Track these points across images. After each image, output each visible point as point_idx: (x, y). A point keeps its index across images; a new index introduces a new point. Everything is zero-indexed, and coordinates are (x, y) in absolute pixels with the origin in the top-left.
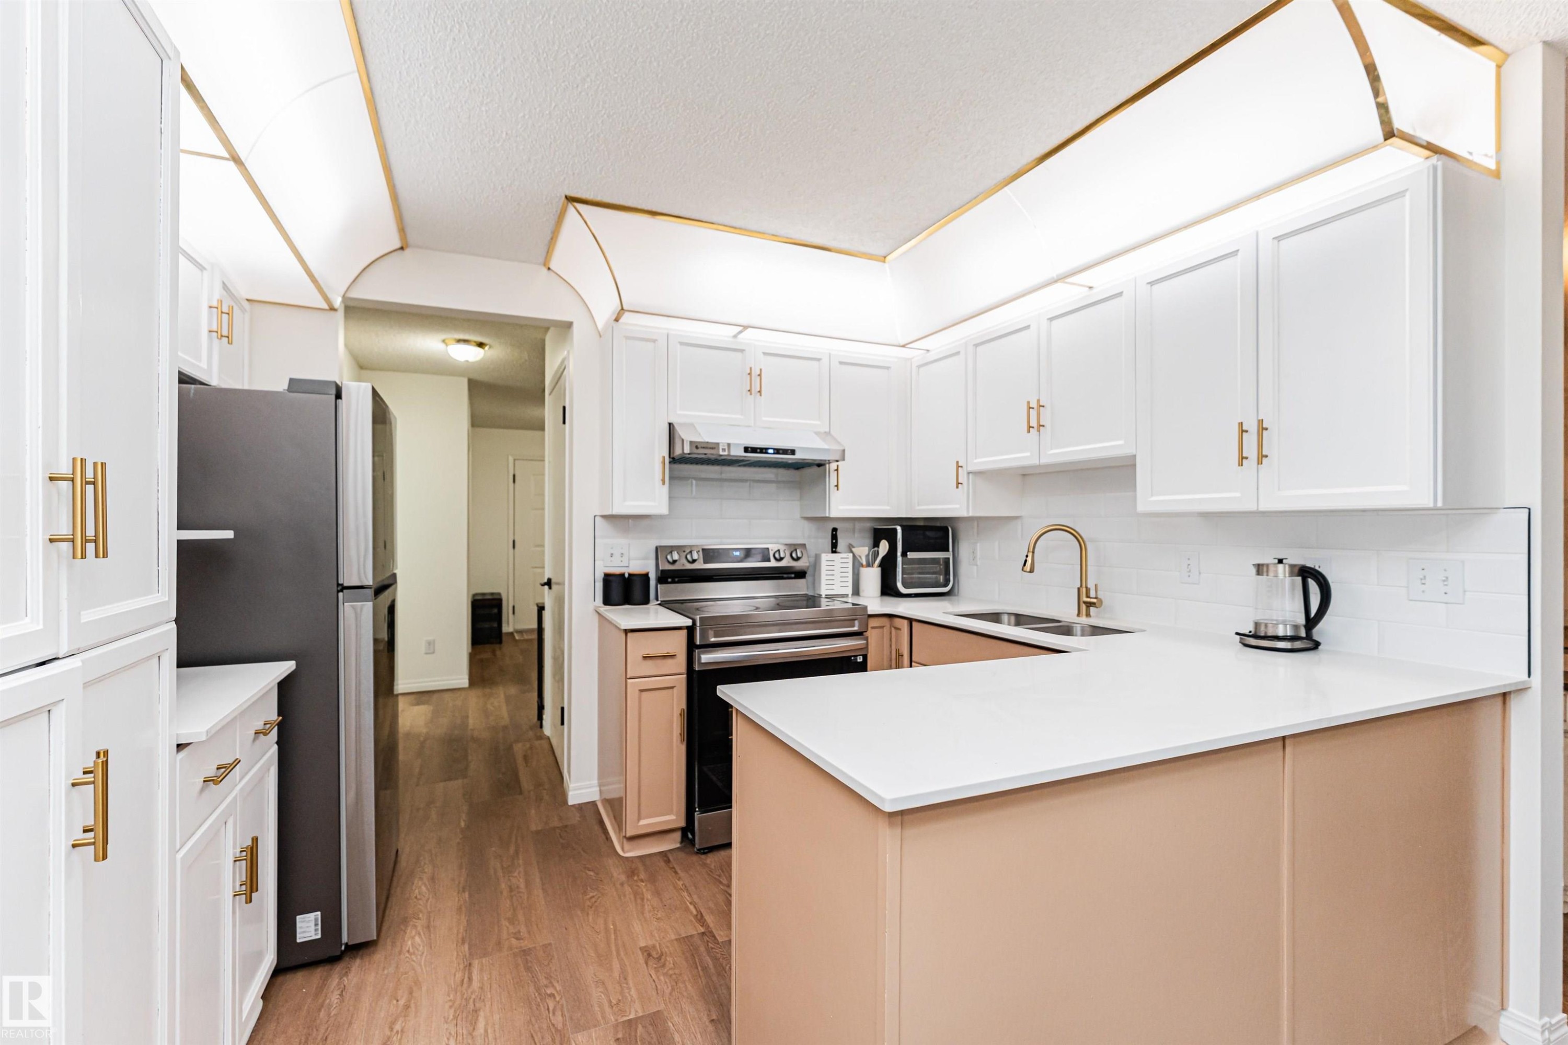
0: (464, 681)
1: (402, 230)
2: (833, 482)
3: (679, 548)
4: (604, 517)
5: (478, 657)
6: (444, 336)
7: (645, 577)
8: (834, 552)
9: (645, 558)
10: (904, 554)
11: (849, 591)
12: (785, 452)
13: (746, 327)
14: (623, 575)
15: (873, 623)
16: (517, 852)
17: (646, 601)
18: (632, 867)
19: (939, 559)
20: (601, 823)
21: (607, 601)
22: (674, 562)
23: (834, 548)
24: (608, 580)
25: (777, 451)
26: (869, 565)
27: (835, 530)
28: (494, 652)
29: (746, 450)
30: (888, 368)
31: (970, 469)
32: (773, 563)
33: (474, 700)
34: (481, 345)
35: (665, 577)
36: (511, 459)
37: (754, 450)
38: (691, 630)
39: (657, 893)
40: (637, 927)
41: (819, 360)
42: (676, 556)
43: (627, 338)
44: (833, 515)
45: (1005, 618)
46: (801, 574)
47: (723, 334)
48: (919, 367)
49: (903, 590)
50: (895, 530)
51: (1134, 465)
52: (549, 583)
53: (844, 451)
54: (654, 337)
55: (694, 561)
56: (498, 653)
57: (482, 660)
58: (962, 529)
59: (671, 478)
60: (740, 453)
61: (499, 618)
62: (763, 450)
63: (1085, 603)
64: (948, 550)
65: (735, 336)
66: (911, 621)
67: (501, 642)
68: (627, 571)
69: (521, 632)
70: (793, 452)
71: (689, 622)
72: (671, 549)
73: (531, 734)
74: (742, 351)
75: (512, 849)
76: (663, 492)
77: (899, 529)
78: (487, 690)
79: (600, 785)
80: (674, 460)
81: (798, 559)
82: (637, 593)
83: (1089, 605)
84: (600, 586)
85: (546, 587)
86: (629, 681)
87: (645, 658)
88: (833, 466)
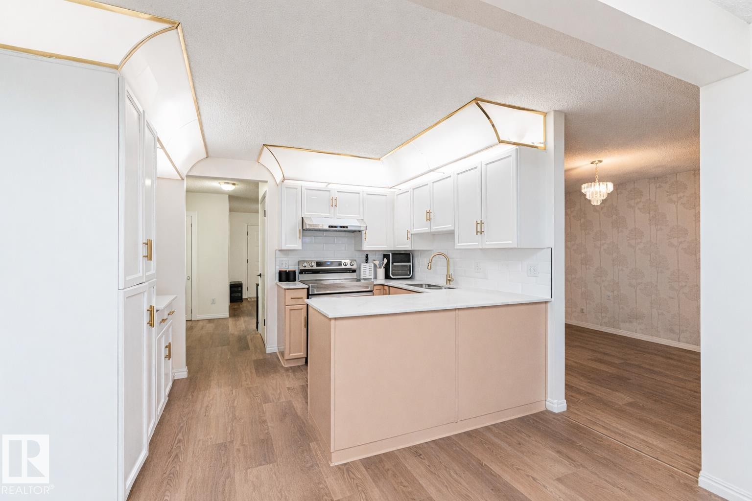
0: (227, 315)
1: (207, 153)
2: (364, 238)
3: (306, 261)
4: (280, 250)
5: (233, 307)
6: (219, 182)
7: (294, 272)
8: (366, 263)
9: (295, 265)
10: (392, 264)
11: (372, 277)
12: (344, 227)
13: (329, 183)
14: (286, 271)
15: (376, 287)
16: (248, 365)
17: (294, 280)
18: (287, 369)
19: (407, 265)
20: (278, 358)
21: (280, 280)
22: (305, 266)
23: (367, 261)
24: (280, 273)
25: (341, 227)
26: (380, 268)
27: (367, 255)
28: (239, 305)
29: (329, 227)
30: (386, 195)
31: (413, 233)
32: (343, 267)
33: (231, 322)
34: (234, 184)
35: (301, 272)
36: (246, 225)
37: (332, 227)
38: (308, 289)
39: (295, 375)
40: (287, 382)
41: (359, 193)
42: (305, 264)
43: (286, 188)
44: (364, 249)
45: (424, 286)
46: (354, 271)
47: (322, 186)
48: (397, 195)
49: (392, 277)
50: (389, 255)
51: (454, 233)
52: (260, 275)
53: (367, 226)
54: (296, 187)
55: (313, 266)
56: (241, 306)
57: (234, 308)
58: (416, 254)
59: (303, 236)
60: (327, 228)
61: (241, 292)
62: (335, 227)
63: (448, 280)
64: (410, 262)
65: (327, 186)
66: (389, 286)
67: (242, 302)
68: (287, 270)
69: (250, 298)
70: (347, 227)
71: (308, 287)
72: (304, 261)
73: (254, 332)
74: (330, 191)
75: (246, 364)
76: (300, 242)
77: (391, 254)
78: (236, 319)
79: (278, 347)
80: (304, 230)
81: (353, 265)
82: (292, 277)
83: (450, 280)
84: (278, 275)
85: (259, 277)
86: (286, 307)
87: (292, 298)
88: (364, 232)
